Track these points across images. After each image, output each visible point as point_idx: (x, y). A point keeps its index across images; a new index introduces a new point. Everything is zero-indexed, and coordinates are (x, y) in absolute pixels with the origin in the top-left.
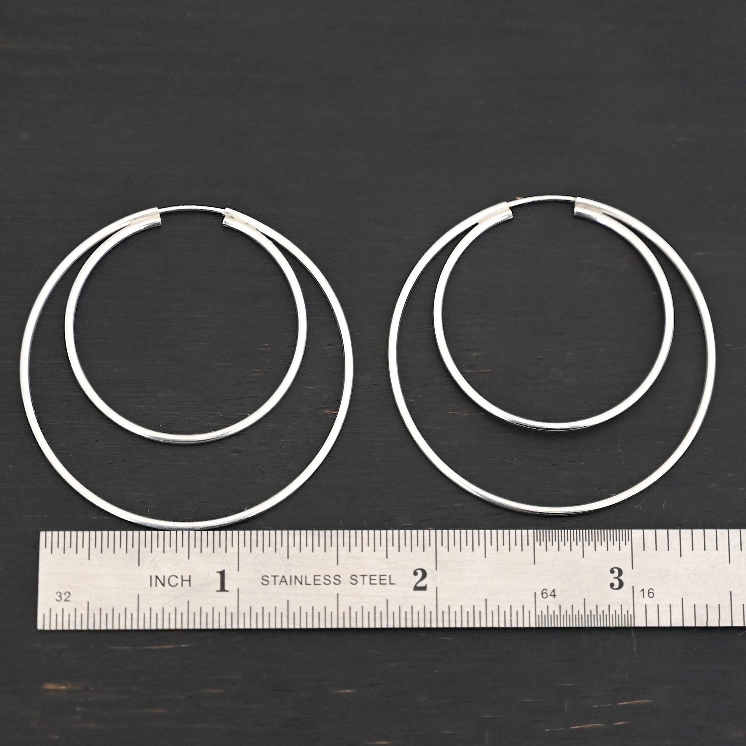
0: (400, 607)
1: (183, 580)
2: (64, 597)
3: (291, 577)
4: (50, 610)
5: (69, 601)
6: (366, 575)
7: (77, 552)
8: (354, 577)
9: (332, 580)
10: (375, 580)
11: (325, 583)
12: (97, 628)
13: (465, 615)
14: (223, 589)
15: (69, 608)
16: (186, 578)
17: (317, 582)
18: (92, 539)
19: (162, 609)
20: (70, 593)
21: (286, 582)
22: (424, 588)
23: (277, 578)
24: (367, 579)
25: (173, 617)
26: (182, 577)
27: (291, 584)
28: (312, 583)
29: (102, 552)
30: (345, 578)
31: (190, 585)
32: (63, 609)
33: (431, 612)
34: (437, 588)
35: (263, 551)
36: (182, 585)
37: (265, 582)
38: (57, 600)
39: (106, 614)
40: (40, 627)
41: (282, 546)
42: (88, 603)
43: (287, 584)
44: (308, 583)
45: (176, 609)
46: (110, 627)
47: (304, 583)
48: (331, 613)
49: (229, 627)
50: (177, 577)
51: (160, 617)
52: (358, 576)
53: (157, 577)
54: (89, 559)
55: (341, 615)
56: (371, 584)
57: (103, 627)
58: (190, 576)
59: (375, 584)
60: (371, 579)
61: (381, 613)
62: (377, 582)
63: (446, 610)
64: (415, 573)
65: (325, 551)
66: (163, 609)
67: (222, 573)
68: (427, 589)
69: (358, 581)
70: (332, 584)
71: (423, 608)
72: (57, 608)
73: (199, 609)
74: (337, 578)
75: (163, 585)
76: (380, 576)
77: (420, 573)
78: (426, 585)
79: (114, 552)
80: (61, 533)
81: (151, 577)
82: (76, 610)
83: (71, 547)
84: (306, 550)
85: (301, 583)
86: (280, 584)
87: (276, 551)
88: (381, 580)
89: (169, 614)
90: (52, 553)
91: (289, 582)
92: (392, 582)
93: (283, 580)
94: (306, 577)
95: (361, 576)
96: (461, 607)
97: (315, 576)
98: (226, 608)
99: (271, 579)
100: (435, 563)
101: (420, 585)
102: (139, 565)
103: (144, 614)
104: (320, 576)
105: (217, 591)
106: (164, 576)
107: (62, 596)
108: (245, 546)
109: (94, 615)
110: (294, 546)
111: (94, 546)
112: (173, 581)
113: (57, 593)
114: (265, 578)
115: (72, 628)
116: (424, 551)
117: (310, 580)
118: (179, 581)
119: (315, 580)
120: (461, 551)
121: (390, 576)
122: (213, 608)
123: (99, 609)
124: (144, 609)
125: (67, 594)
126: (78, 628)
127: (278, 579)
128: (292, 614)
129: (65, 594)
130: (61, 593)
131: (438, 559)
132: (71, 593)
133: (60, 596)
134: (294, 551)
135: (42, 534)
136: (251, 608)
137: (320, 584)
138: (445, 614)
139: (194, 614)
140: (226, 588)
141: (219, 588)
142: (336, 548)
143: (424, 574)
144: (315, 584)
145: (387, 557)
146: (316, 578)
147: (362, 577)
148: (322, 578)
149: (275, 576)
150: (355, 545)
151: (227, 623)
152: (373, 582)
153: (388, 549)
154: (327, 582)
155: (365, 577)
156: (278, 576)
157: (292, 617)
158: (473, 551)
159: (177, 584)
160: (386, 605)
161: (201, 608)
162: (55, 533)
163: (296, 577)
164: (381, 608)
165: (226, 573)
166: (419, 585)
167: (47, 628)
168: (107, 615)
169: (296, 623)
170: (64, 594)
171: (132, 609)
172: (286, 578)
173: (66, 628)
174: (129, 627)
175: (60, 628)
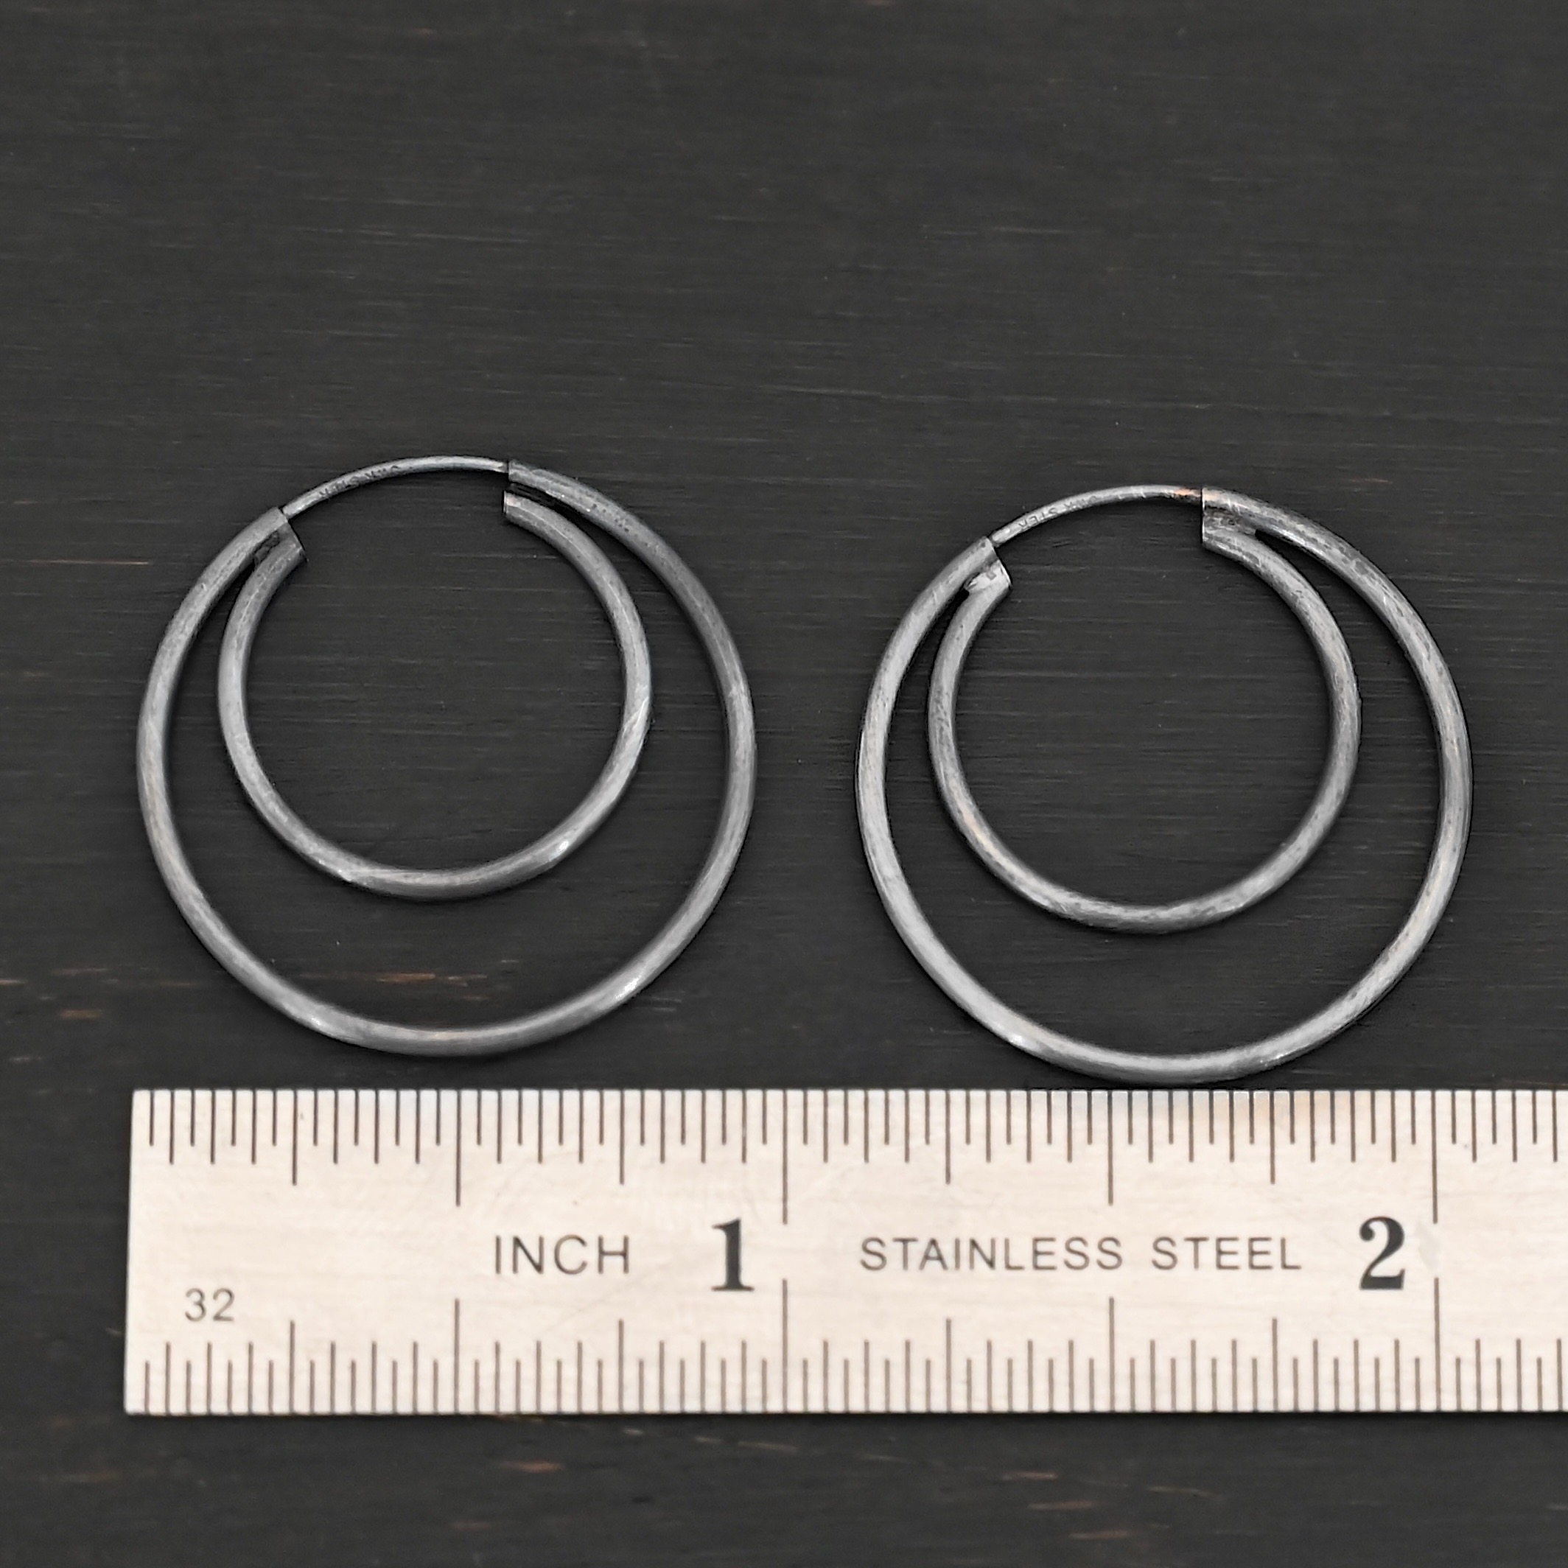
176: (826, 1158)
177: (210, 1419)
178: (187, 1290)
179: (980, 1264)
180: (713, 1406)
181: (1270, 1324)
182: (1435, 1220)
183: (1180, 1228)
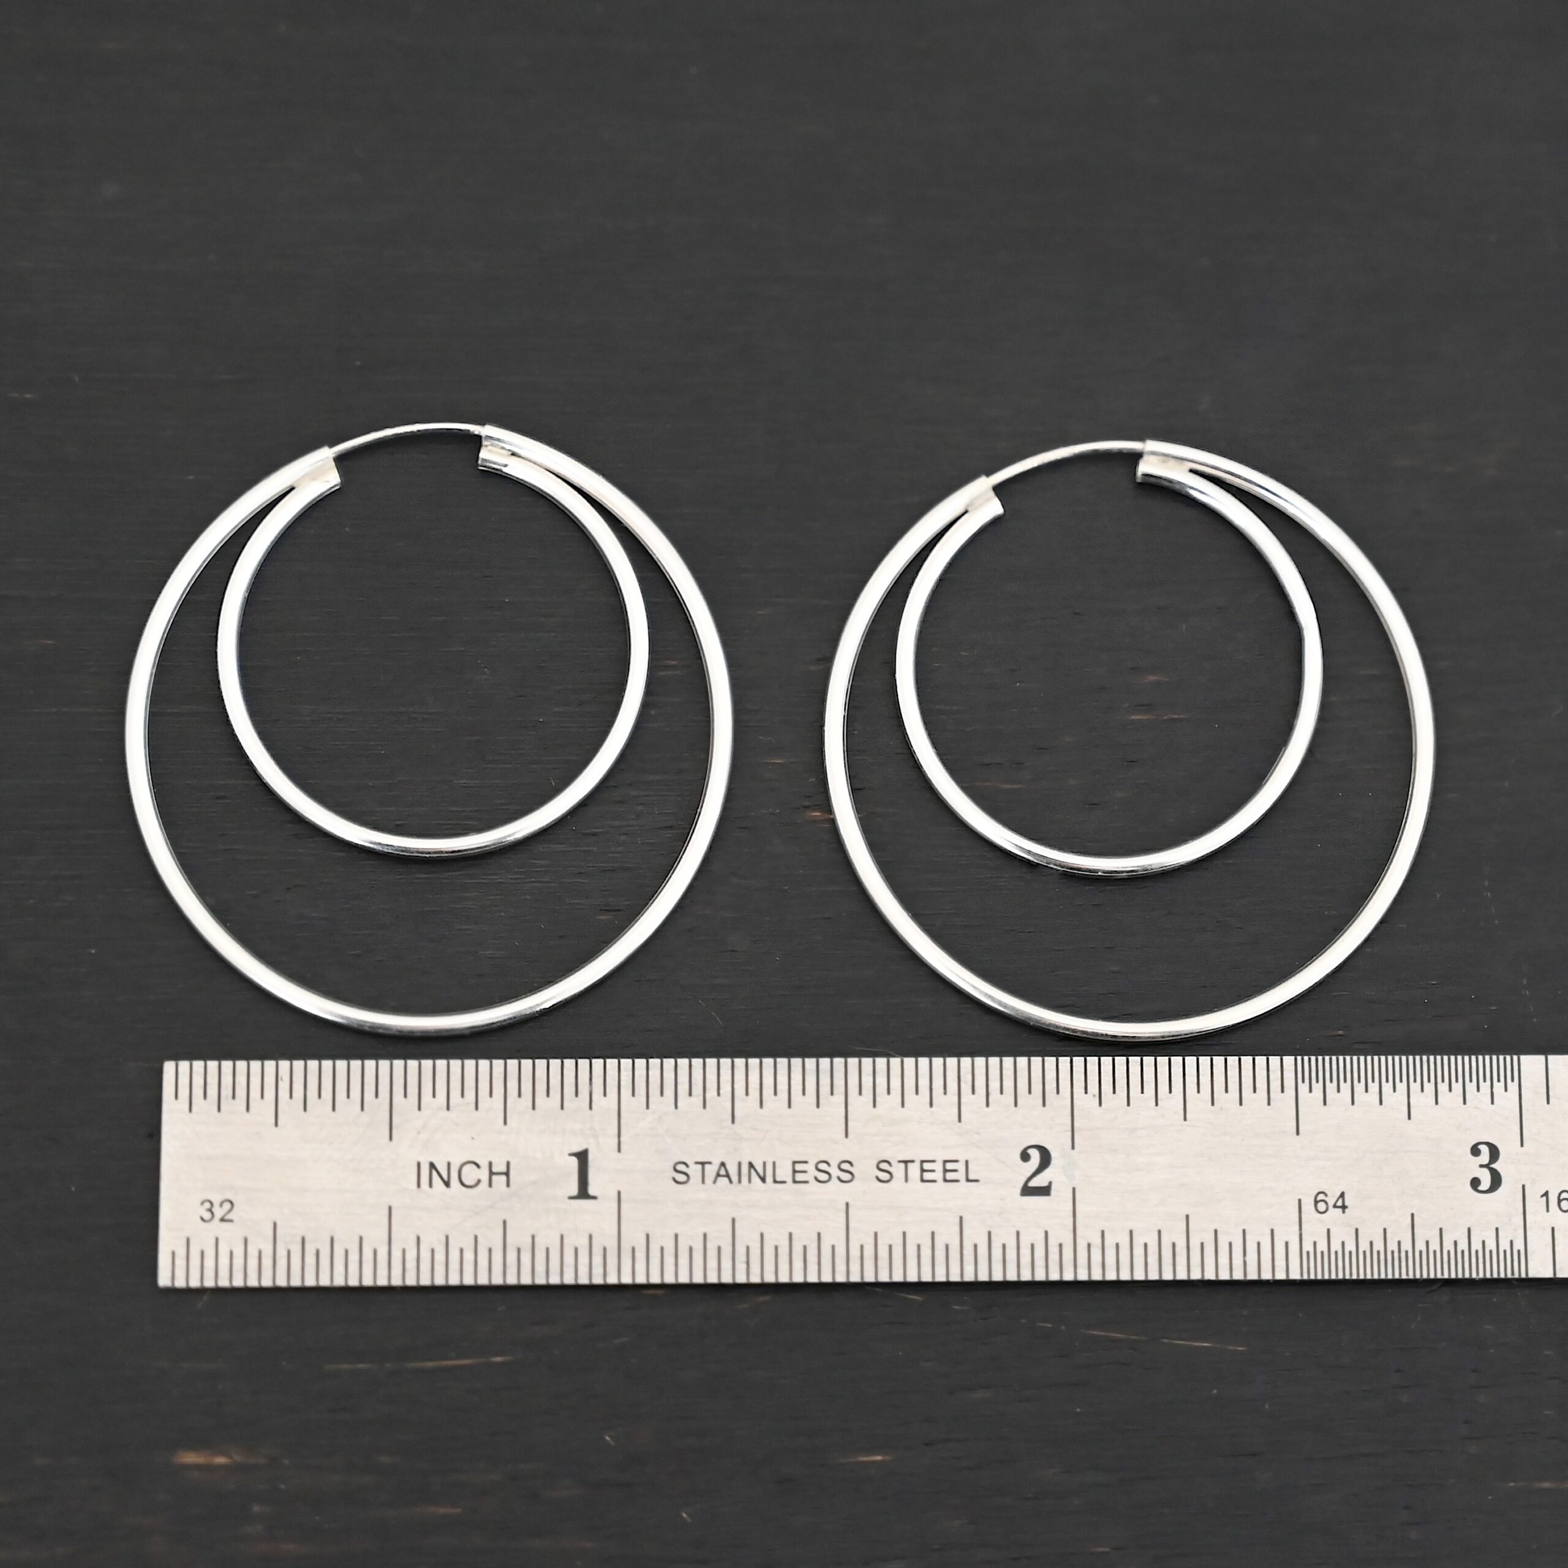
0: (989, 1233)
1: (491, 1173)
2: (219, 1212)
3: (740, 1164)
4: (188, 1240)
5: (231, 1221)
6: (912, 1161)
7: (248, 1109)
8: (884, 1166)
9: (835, 1171)
10: (933, 1171)
11: (816, 1179)
12: (296, 1282)
13: (1139, 1252)
14: (583, 1193)
15: (230, 1237)
16: (499, 1167)
17: (799, 1177)
18: (282, 1079)
19: (444, 1240)
20: (232, 1203)
21: (728, 1176)
22: (1045, 1191)
23: (707, 1166)
24: (914, 1170)
25: (469, 1256)
26: (490, 1164)
27: (740, 1181)
28: (789, 1179)
29: (305, 1109)
30: (865, 1169)
31: (508, 1185)
32: (217, 1240)
33: (1061, 1245)
34: (1074, 1190)
35: (676, 1107)
36: (490, 1185)
37: (681, 1178)
38: (202, 1219)
39: (315, 1252)
40: (164, 1280)
41: (719, 1094)
42: (275, 1225)
43: (731, 1182)
44: (778, 1179)
45: (476, 1238)
46: (325, 1281)
47: (769, 1179)
48: (833, 1247)
49: (598, 1280)
50: (478, 1166)
51: (440, 1257)
52: (894, 1163)
53: (432, 1166)
54: (276, 1124)
55: (855, 1252)
56: (923, 1180)
57: (310, 1282)
58: (508, 1164)
59: (934, 1181)
60: (923, 1171)
61: (947, 1247)
62: (938, 1175)
63: (1096, 1241)
64: (1025, 1156)
65: (818, 1106)
66: (447, 1238)
67: (582, 1157)
68: (1053, 1192)
69: (894, 1175)
70: (834, 1180)
71: (1043, 1235)
72: (204, 1237)
73: (530, 1240)
74: (847, 1169)
75: (447, 1184)
76: (945, 1162)
77: (1035, 1155)
78: (1050, 1183)
79: (334, 1109)
80: (212, 1065)
81: (419, 1165)
82: (246, 1241)
83: (234, 1097)
85: (763, 1180)
86: (715, 1182)
87: (704, 1106)
88: (945, 1171)
89: (462, 1251)
90: (190, 1110)
91: (735, 1178)
92: (971, 1177)
93: (723, 1172)
94: (774, 1163)
95: (900, 1162)
96: (1131, 1232)
97: (794, 1163)
98: (591, 1237)
99: (694, 1171)
100: (1070, 1134)
101: (1039, 1181)
102: (391, 1138)
103: (404, 1251)
104: (806, 1162)
105: (571, 1198)
106: (449, 1164)
107: (213, 1210)
108: (633, 1095)
109: (289, 1252)
110: (747, 1094)
111: (288, 1096)
113: (202, 1203)
114: (681, 1167)
115: (238, 1282)
116: (1044, 1105)
117: (784, 1173)
118: (484, 1175)
119: (795, 1171)
120: (1128, 1104)
121: (967, 1162)
122: (562, 1237)
123: (299, 1240)
124: (404, 1238)
125: (227, 1206)
126: (253, 1282)
127: (711, 1170)
128: (744, 1250)
129: (221, 1205)
130: (211, 1203)
131: (1076, 1125)
132: (234, 1201)
133: (210, 1210)
134: (746, 1105)
135: (169, 1067)
136: (648, 1236)
137: (806, 1182)
138: (1092, 1249)
139: (519, 1250)
140: (591, 1191)
141: (575, 1191)
142: (843, 1097)
143: (1046, 1159)
144: (795, 1182)
145: (960, 1120)
147: (903, 1165)
148: (810, 1167)
149: (703, 1164)
150: (886, 1091)
151: (594, 1271)
152: (927, 1176)
153: (963, 1100)
154: (823, 1177)
155: (910, 1165)
156: (710, 1163)
157: (744, 1259)
158: (1157, 1104)
159: (479, 1181)
160: (957, 1229)
161: (533, 1237)
162: (198, 1065)
163: (751, 1165)
164: (948, 1235)
165: (591, 1157)
166: (1032, 1184)
167: (180, 1283)
168: (318, 1253)
169: (751, 1271)
170: (219, 1205)
171: (376, 1239)
172: (728, 1167)
173: (224, 1283)
174: (368, 1282)
175: (209, 1283)
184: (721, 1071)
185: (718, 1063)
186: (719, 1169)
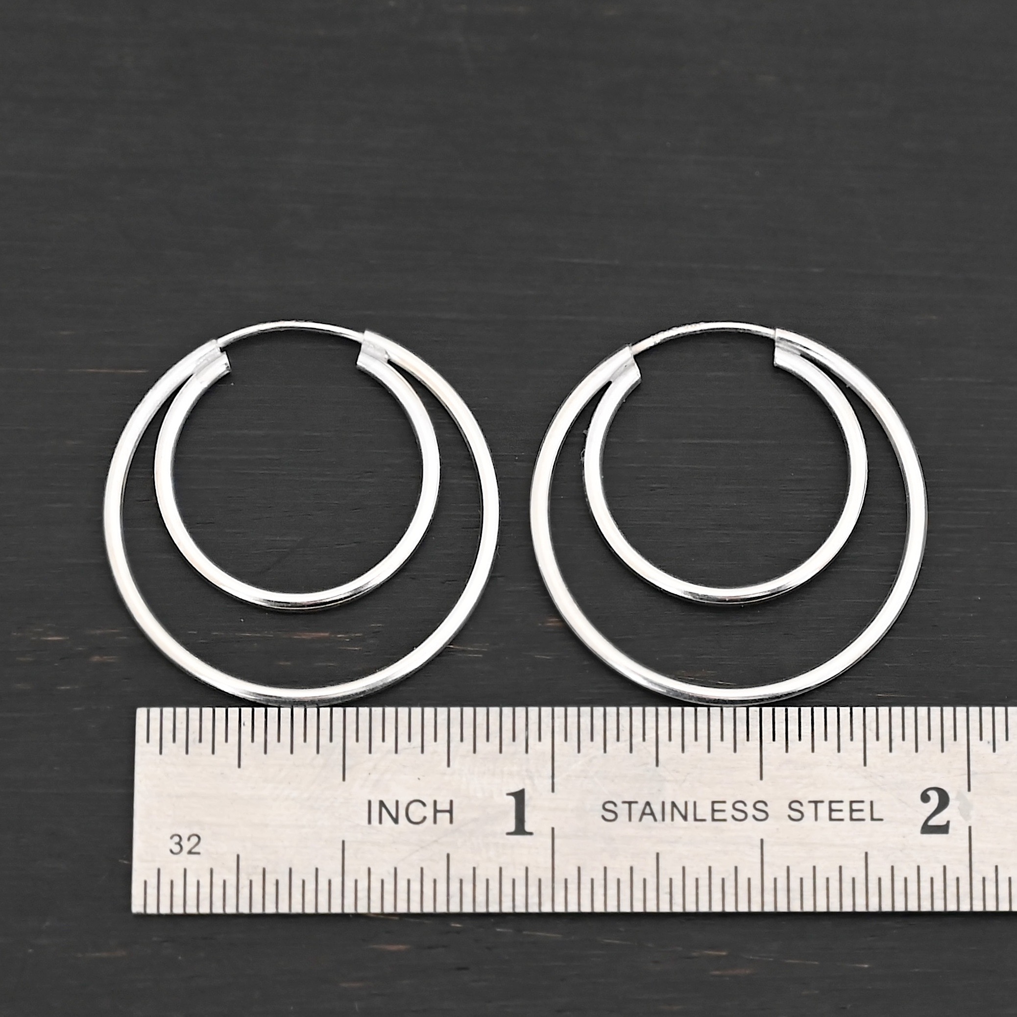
0: (892, 867)
1: (436, 811)
2: (187, 846)
3: (663, 803)
4: (159, 871)
5: (199, 853)
6: (822, 802)
7: (213, 752)
8: (795, 806)
9: (751, 811)
10: (840, 811)
11: (733, 817)
12: (257, 909)
14: (520, 829)
15: (197, 868)
16: (443, 805)
17: (718, 816)
18: (244, 724)
19: (393, 871)
20: (199, 837)
21: (652, 814)
22: (943, 829)
23: (633, 805)
24: (823, 809)
25: (415, 887)
26: (435, 802)
27: (663, 819)
28: (709, 817)
29: (266, 752)
30: (778, 808)
31: (451, 822)
32: (185, 870)
33: (958, 879)
34: (970, 828)
35: (605, 751)
36: (435, 822)
37: (611, 816)
38: (171, 851)
39: (275, 882)
40: (137, 907)
41: (644, 740)
42: (238, 856)
43: (655, 820)
44: (698, 817)
45: (422, 869)
46: (284, 909)
47: (690, 816)
48: (749, 880)
49: (533, 909)
50: (424, 804)
51: (389, 887)
52: (805, 803)
53: (382, 804)
54: (239, 766)
55: (769, 885)
56: (831, 819)
57: (270, 909)
58: (451, 802)
59: (842, 820)
60: (831, 810)
61: (853, 880)
62: (845, 814)
63: (991, 876)
64: (925, 798)
65: (735, 751)
66: (396, 869)
67: (519, 796)
68: (950, 830)
69: (805, 814)
70: (750, 818)
71: (942, 869)
72: (173, 868)
73: (471, 872)
74: (761, 806)
75: (396, 821)
76: (852, 802)
77: (934, 796)
78: (948, 822)
79: (292, 752)
80: (181, 711)
81: (370, 802)
82: (212, 872)
83: (200, 741)
84: (696, 749)
85: (685, 818)
86: (641, 820)
87: (631, 751)
88: (852, 811)
89: (409, 882)
90: (161, 753)
91: (659, 816)
92: (875, 816)
93: (648, 811)
94: (695, 803)
95: (810, 802)
97: (713, 803)
98: (527, 869)
99: (623, 810)
100: (966, 777)
101: (937, 820)
102: (344, 779)
103: (356, 882)
104: (724, 802)
105: (508, 834)
106: (397, 802)
107: (182, 843)
108: (566, 740)
109: (251, 882)
110: (670, 739)
111: (250, 739)
112: (417, 812)
113: (172, 837)
114: (610, 806)
115: (205, 909)
116: (942, 751)
117: (704, 811)
118: (429, 812)
119: (714, 811)
121: (872, 803)
122: (501, 869)
123: (261, 871)
124: (356, 870)
125: (194, 840)
126: (218, 909)
127: (637, 809)
128: (667, 882)
129: (189, 839)
130: (180, 837)
131: (972, 769)
132: (201, 836)
134: (669, 750)
135: (141, 713)
136: (579, 869)
137: (725, 820)
138: (987, 883)
139: (461, 881)
140: (528, 828)
141: (512, 828)
142: (758, 743)
143: (944, 800)
144: (714, 820)
145: (865, 764)
146: (717, 806)
147: (813, 805)
148: (728, 807)
149: (630, 803)
150: (797, 738)
151: (530, 901)
152: (835, 815)
153: (867, 746)
154: (741, 816)
155: (819, 805)
156: (636, 802)
157: (667, 889)
159: (425, 818)
160: (863, 864)
161: (474, 869)
162: (168, 711)
163: (674, 805)
164: (854, 869)
165: (527, 796)
166: (931, 823)
167: (152, 910)
168: (277, 883)
169: (674, 901)
170: (187, 839)
171: (330, 870)
172: (652, 806)
173: (191, 910)
174: (323, 909)
175: (178, 910)
176: (579, 751)
177: (185, 916)
178: (170, 836)
179: (678, 817)
180: (507, 908)
181: (863, 855)
182: (969, 790)
183: (805, 795)
184: (646, 719)
185: (644, 711)
186: (645, 808)
